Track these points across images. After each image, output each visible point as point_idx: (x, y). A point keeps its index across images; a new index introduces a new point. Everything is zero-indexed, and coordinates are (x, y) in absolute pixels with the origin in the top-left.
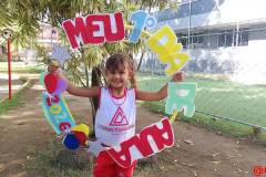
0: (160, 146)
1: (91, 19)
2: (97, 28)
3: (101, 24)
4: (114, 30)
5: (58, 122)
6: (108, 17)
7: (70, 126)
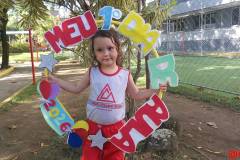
1: (66, 24)
2: (73, 30)
3: (75, 26)
4: (88, 27)
5: (59, 124)
6: (80, 18)
7: (70, 126)
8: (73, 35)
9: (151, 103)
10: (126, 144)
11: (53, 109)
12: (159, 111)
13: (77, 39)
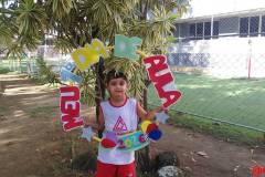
0: (165, 67)
1: (63, 110)
2: (70, 106)
3: (67, 103)
4: (72, 94)
5: (138, 143)
8: (74, 108)
9: (148, 66)
10: (172, 97)
11: (126, 143)
12: (157, 62)
13: (78, 105)
